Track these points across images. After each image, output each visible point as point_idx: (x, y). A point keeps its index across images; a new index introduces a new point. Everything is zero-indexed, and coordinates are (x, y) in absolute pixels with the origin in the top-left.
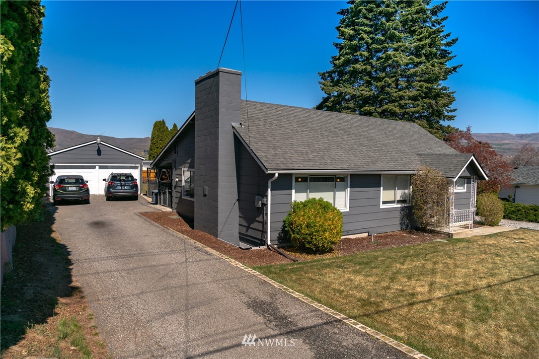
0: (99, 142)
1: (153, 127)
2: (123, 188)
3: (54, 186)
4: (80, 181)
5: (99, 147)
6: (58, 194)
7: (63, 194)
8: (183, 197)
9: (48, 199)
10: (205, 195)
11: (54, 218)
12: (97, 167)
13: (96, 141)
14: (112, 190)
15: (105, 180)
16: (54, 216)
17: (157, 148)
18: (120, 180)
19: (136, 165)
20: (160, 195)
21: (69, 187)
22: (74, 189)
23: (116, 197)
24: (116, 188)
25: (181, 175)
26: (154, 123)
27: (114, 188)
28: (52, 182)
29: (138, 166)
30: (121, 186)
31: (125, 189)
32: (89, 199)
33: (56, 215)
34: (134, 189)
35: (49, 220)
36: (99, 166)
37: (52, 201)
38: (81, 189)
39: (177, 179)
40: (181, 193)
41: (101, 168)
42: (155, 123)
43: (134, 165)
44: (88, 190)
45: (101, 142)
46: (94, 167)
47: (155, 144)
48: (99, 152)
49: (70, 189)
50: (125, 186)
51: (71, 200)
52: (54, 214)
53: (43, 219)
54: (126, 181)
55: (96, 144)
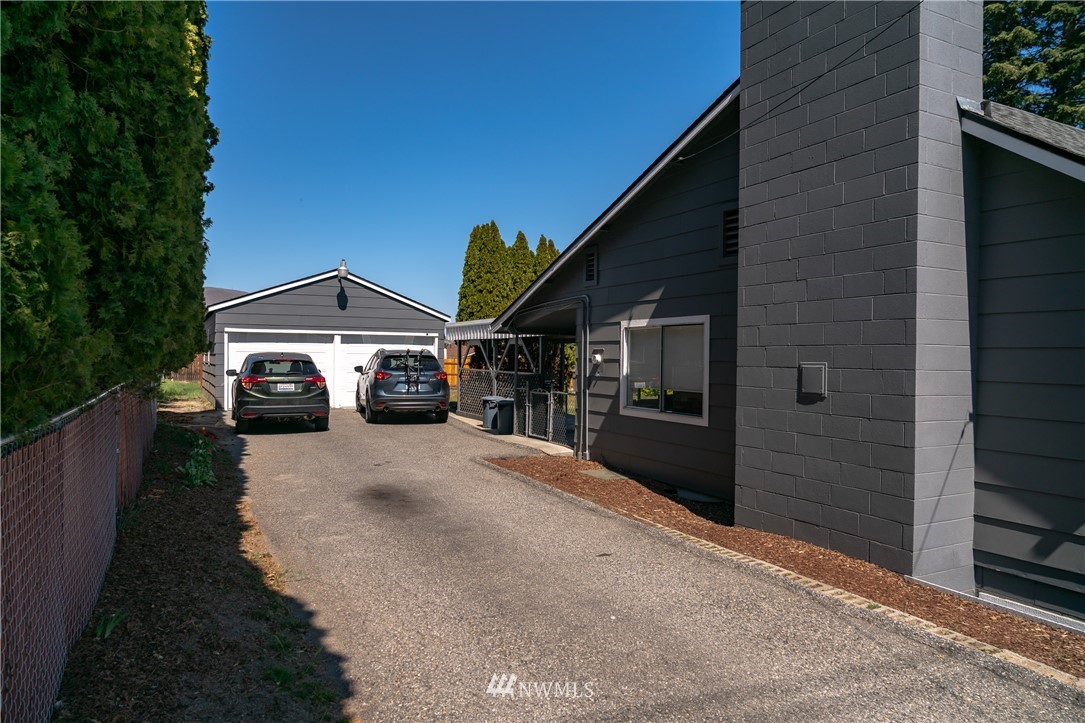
0: (343, 274)
1: (468, 239)
2: (413, 389)
3: (239, 383)
4: (303, 367)
5: (342, 288)
6: (248, 403)
7: (261, 402)
8: (623, 412)
9: (220, 418)
10: (807, 398)
11: (241, 471)
12: (338, 339)
13: (336, 273)
14: (383, 394)
15: (359, 369)
16: (241, 466)
17: (481, 291)
18: (407, 366)
19: (430, 335)
20: (521, 407)
21: (277, 382)
22: (291, 387)
23: (392, 412)
24: (396, 390)
25: (618, 343)
26: (472, 231)
27: (390, 388)
28: (232, 373)
29: (433, 338)
30: (408, 382)
31: (417, 392)
32: (327, 418)
33: (245, 464)
34: (441, 393)
35: (228, 478)
36: (342, 335)
37: (231, 422)
38: (307, 390)
39: (599, 358)
40: (616, 398)
41: (346, 340)
42: (474, 230)
43: (424, 335)
44: (324, 393)
45: (349, 277)
46: (330, 339)
47: (473, 281)
48: (342, 301)
49: (281, 388)
50: (417, 383)
51: (282, 418)
52: (239, 461)
53: (210, 477)
54: (421, 370)
55: (336, 280)
